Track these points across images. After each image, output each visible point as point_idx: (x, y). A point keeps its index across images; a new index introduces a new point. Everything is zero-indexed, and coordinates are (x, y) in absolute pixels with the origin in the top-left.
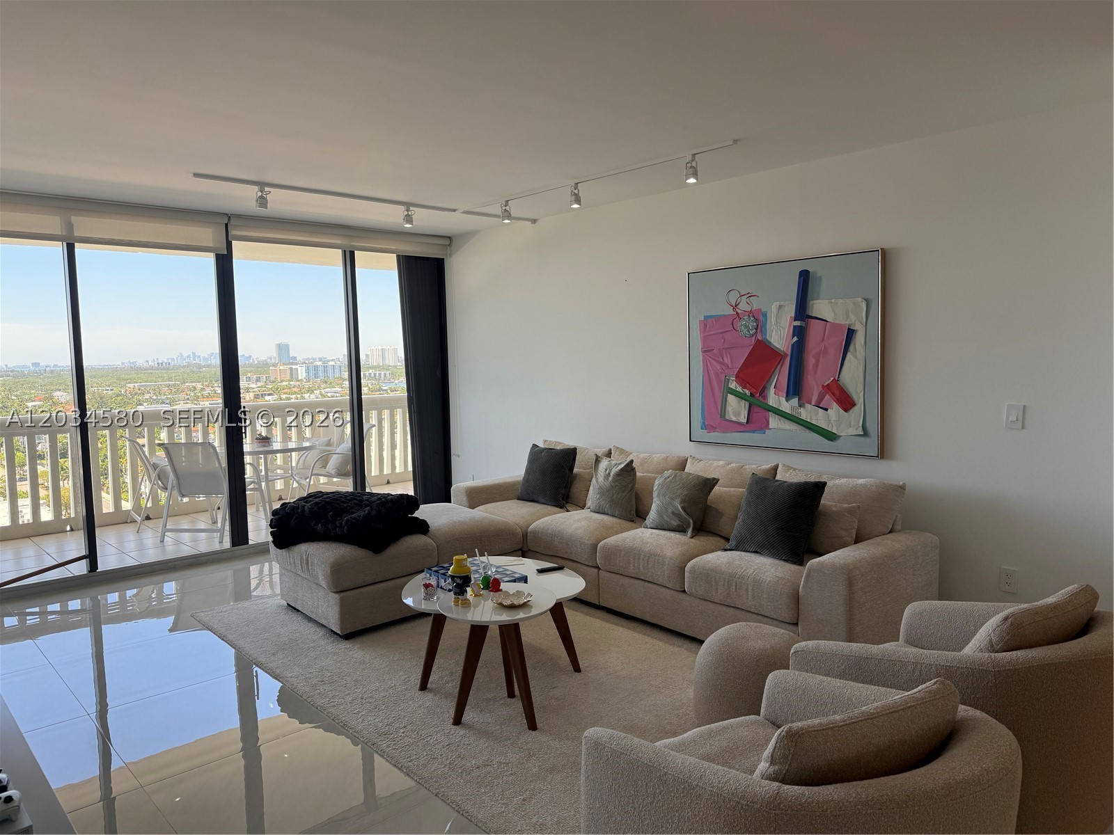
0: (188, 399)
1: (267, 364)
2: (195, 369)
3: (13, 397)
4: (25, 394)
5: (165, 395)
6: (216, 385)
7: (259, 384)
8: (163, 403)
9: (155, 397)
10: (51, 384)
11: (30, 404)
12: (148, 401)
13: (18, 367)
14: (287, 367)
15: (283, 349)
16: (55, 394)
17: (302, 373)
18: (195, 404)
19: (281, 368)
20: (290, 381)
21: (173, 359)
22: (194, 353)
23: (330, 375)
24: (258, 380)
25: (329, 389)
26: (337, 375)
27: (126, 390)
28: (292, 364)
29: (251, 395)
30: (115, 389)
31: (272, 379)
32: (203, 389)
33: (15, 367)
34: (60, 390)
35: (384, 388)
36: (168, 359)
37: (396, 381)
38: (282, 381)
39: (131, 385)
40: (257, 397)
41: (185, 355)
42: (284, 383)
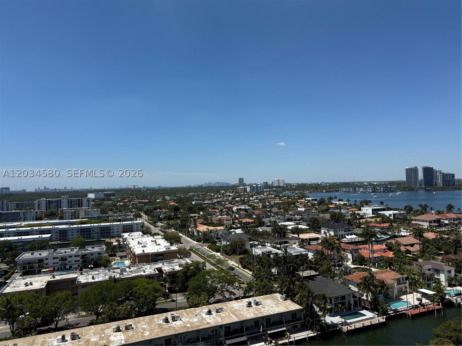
0: (209, 199)
1: (236, 186)
2: (211, 188)
3: (153, 198)
4: (156, 197)
5: (201, 198)
6: (218, 194)
7: (233, 194)
8: (200, 201)
9: (198, 198)
10: (164, 193)
11: (158, 201)
12: (196, 200)
13: (154, 187)
14: (243, 187)
15: (241, 180)
16: (166, 197)
17: (248, 189)
18: (211, 201)
19: (241, 187)
20: (244, 192)
21: (203, 184)
22: (210, 182)
23: (259, 190)
24: (233, 192)
25: (259, 196)
26: (261, 190)
27: (188, 196)
28: (245, 186)
29: (231, 198)
30: (184, 195)
31: (238, 192)
32: (214, 196)
33: (153, 187)
34: (167, 196)
35: (280, 195)
36: (201, 184)
37: (284, 193)
38: (241, 193)
39: (190, 194)
40: (233, 198)
41: (207, 183)
42: (242, 193)
